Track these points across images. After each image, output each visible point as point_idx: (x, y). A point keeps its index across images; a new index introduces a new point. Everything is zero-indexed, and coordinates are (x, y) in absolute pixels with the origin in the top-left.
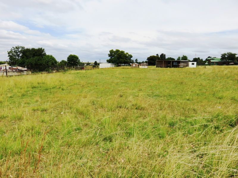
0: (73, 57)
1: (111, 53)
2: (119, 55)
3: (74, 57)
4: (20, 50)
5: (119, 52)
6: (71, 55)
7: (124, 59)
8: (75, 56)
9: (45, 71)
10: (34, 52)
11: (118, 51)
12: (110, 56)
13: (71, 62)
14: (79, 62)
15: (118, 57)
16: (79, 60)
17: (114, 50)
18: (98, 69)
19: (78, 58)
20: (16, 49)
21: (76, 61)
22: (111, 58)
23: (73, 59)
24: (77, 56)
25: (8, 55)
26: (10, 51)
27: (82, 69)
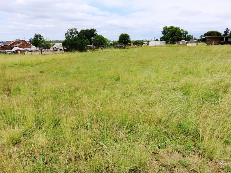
0: (124, 36)
1: (164, 30)
2: (173, 32)
4: (74, 31)
5: (173, 29)
6: (122, 34)
7: (177, 36)
8: (126, 34)
10: (87, 33)
11: (172, 27)
12: (163, 33)
14: (130, 40)
15: (171, 34)
16: (130, 39)
17: (169, 27)
18: (141, 47)
19: (129, 37)
20: (71, 31)
22: (165, 35)
23: (124, 38)
24: (128, 35)
25: (65, 36)
26: (67, 32)
27: (121, 47)
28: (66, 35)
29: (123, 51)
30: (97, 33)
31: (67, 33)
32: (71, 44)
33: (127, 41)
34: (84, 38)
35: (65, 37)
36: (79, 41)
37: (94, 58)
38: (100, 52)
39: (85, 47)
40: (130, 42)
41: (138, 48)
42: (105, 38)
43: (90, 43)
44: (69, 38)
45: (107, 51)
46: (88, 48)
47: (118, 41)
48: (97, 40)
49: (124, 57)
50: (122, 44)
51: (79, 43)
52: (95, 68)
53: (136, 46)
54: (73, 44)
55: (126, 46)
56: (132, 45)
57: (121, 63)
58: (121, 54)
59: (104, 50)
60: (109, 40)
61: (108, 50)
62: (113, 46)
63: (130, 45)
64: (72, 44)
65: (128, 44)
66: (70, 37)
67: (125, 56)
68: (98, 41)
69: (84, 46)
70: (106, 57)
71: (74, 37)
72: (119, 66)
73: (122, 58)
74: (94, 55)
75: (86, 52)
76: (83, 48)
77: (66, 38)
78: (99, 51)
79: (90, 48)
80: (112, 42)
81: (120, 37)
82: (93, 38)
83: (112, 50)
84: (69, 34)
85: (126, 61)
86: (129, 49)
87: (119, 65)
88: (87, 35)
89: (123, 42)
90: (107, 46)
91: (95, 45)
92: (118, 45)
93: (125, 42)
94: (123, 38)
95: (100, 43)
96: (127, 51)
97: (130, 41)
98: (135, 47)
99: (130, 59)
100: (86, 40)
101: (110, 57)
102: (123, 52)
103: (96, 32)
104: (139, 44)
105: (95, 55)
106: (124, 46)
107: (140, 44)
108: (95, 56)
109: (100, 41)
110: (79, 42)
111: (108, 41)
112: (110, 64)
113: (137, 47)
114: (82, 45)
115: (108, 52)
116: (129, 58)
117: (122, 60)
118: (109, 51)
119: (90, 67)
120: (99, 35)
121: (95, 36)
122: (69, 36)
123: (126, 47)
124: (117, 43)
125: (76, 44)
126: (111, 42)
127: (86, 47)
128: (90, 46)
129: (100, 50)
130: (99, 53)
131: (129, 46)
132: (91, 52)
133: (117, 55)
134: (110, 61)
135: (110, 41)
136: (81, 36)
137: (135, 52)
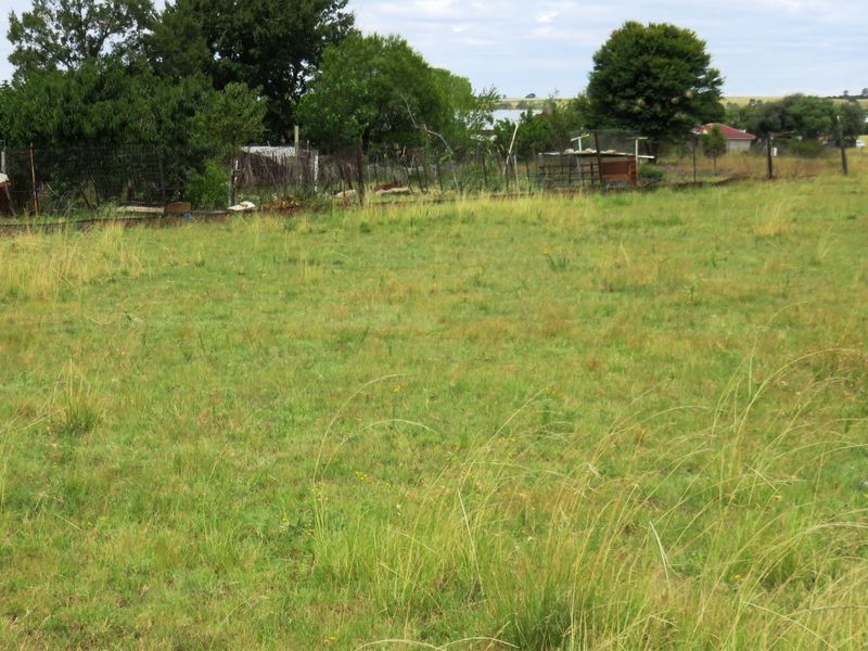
0: (644, 50)
3: (660, 51)
6: (631, 26)
8: (670, 32)
9: (131, 201)
13: (623, 105)
14: (712, 97)
16: (713, 80)
18: (837, 177)
19: (705, 60)
21: (670, 92)
23: (645, 72)
24: (689, 37)
25: (11, 48)
26: (30, 9)
27: (608, 175)
28: (14, 35)
29: (626, 215)
30: (349, 20)
31: (30, 20)
32: (60, 133)
33: (684, 105)
34: (209, 67)
35: (13, 59)
36: (144, 105)
37: (290, 296)
38: (365, 229)
39: (212, 166)
40: (718, 115)
41: (804, 187)
42: (444, 74)
43: (270, 118)
44: (52, 68)
45: (449, 218)
46: (250, 177)
47: (579, 104)
48: (348, 93)
49: (638, 290)
50: (622, 140)
51: (147, 126)
52: (275, 438)
53: (785, 162)
54: (81, 134)
55: (673, 158)
56: (738, 145)
57: (594, 366)
58: (602, 259)
59: (418, 205)
60: (477, 90)
61: (463, 204)
62: (524, 153)
63: (716, 148)
64: (70, 136)
65: (696, 139)
66: (64, 55)
67: (650, 279)
68: (356, 100)
69: (197, 160)
70: (424, 286)
71: (107, 59)
72: (569, 416)
73: (609, 312)
74: (293, 261)
75: (213, 225)
76: (190, 173)
77: (13, 69)
78: (364, 216)
79: (269, 176)
80: (514, 117)
81: (602, 59)
82: (307, 74)
83: (505, 204)
84: (51, 26)
85: (658, 341)
86: (701, 194)
87: (569, 403)
88: (248, 42)
89: (630, 119)
90: (460, 157)
91: (323, 140)
92: (581, 145)
93: (655, 118)
94: (638, 76)
95: (377, 122)
96: (674, 222)
97: (710, 107)
98: (771, 177)
99: (715, 321)
100: (229, 87)
101: (477, 283)
102: (634, 225)
103: (346, 10)
104: (812, 134)
105: (304, 255)
106: (641, 158)
107: (823, 140)
108: (310, 273)
109: (382, 103)
110: (143, 109)
111: (469, 102)
112: (459, 390)
113: (793, 176)
114: (182, 141)
115: (456, 228)
116: (696, 314)
117: (615, 337)
118: (469, 219)
119: (219, 423)
120: (375, 42)
121: (330, 50)
122: (48, 47)
123: (674, 164)
124: (574, 126)
125: (109, 137)
126: (499, 115)
127: (228, 161)
128: (267, 151)
129: (370, 196)
130: (361, 241)
131: (704, 162)
132: (275, 222)
133: (559, 266)
134: (473, 339)
135: (491, 102)
136: (175, 46)
137: (770, 229)
